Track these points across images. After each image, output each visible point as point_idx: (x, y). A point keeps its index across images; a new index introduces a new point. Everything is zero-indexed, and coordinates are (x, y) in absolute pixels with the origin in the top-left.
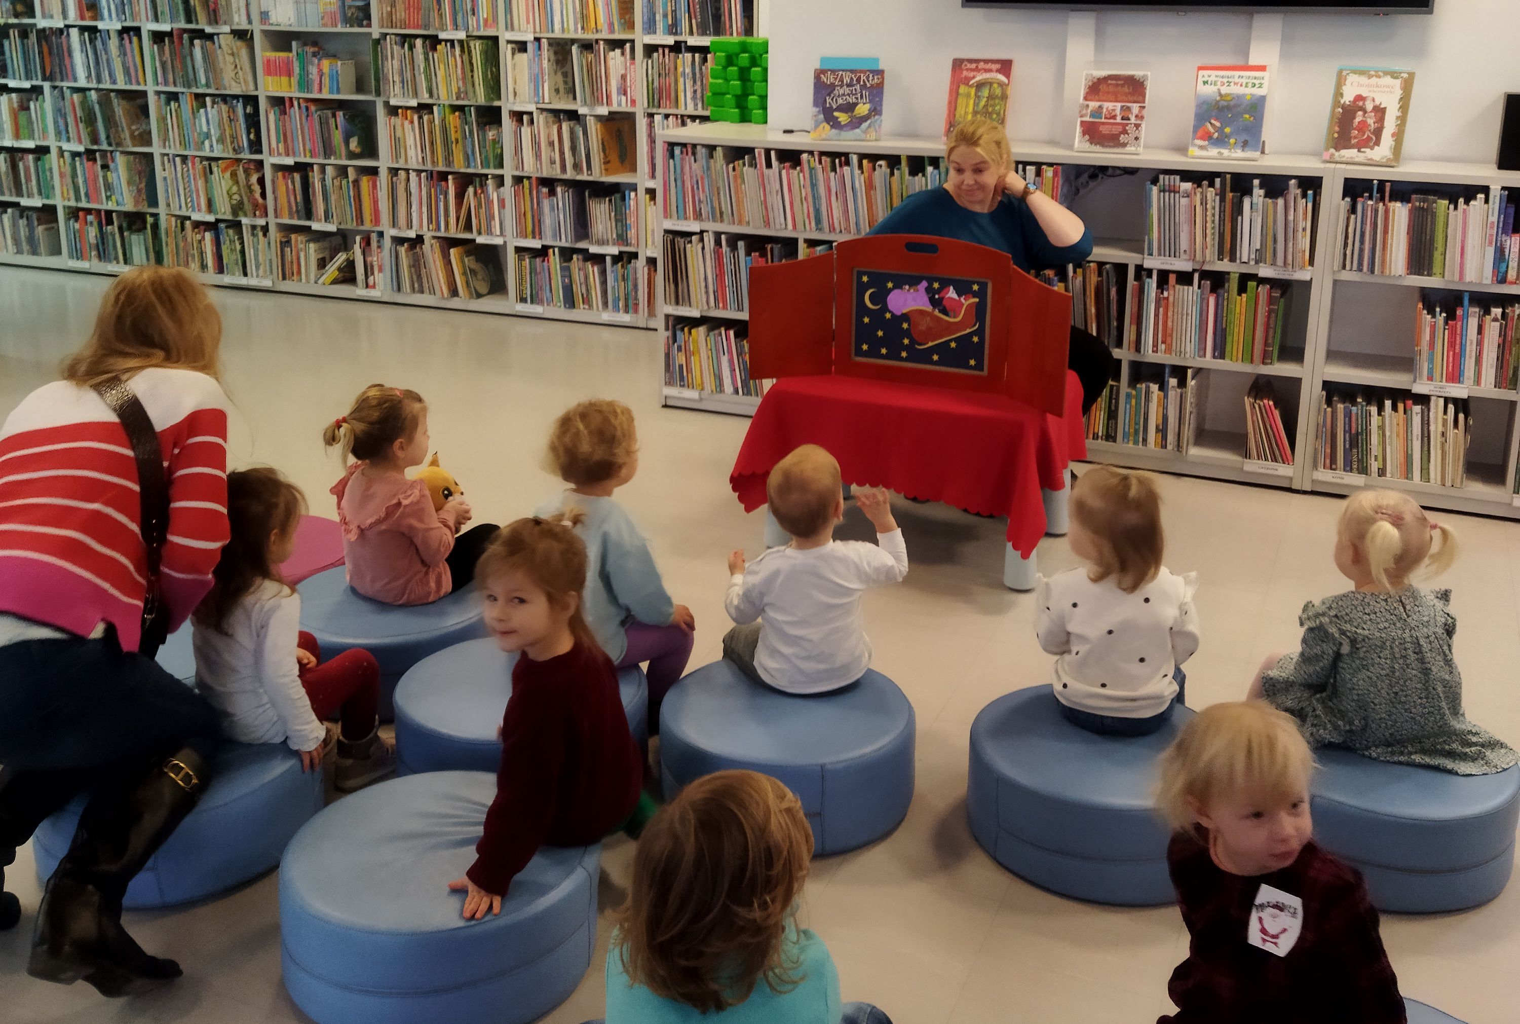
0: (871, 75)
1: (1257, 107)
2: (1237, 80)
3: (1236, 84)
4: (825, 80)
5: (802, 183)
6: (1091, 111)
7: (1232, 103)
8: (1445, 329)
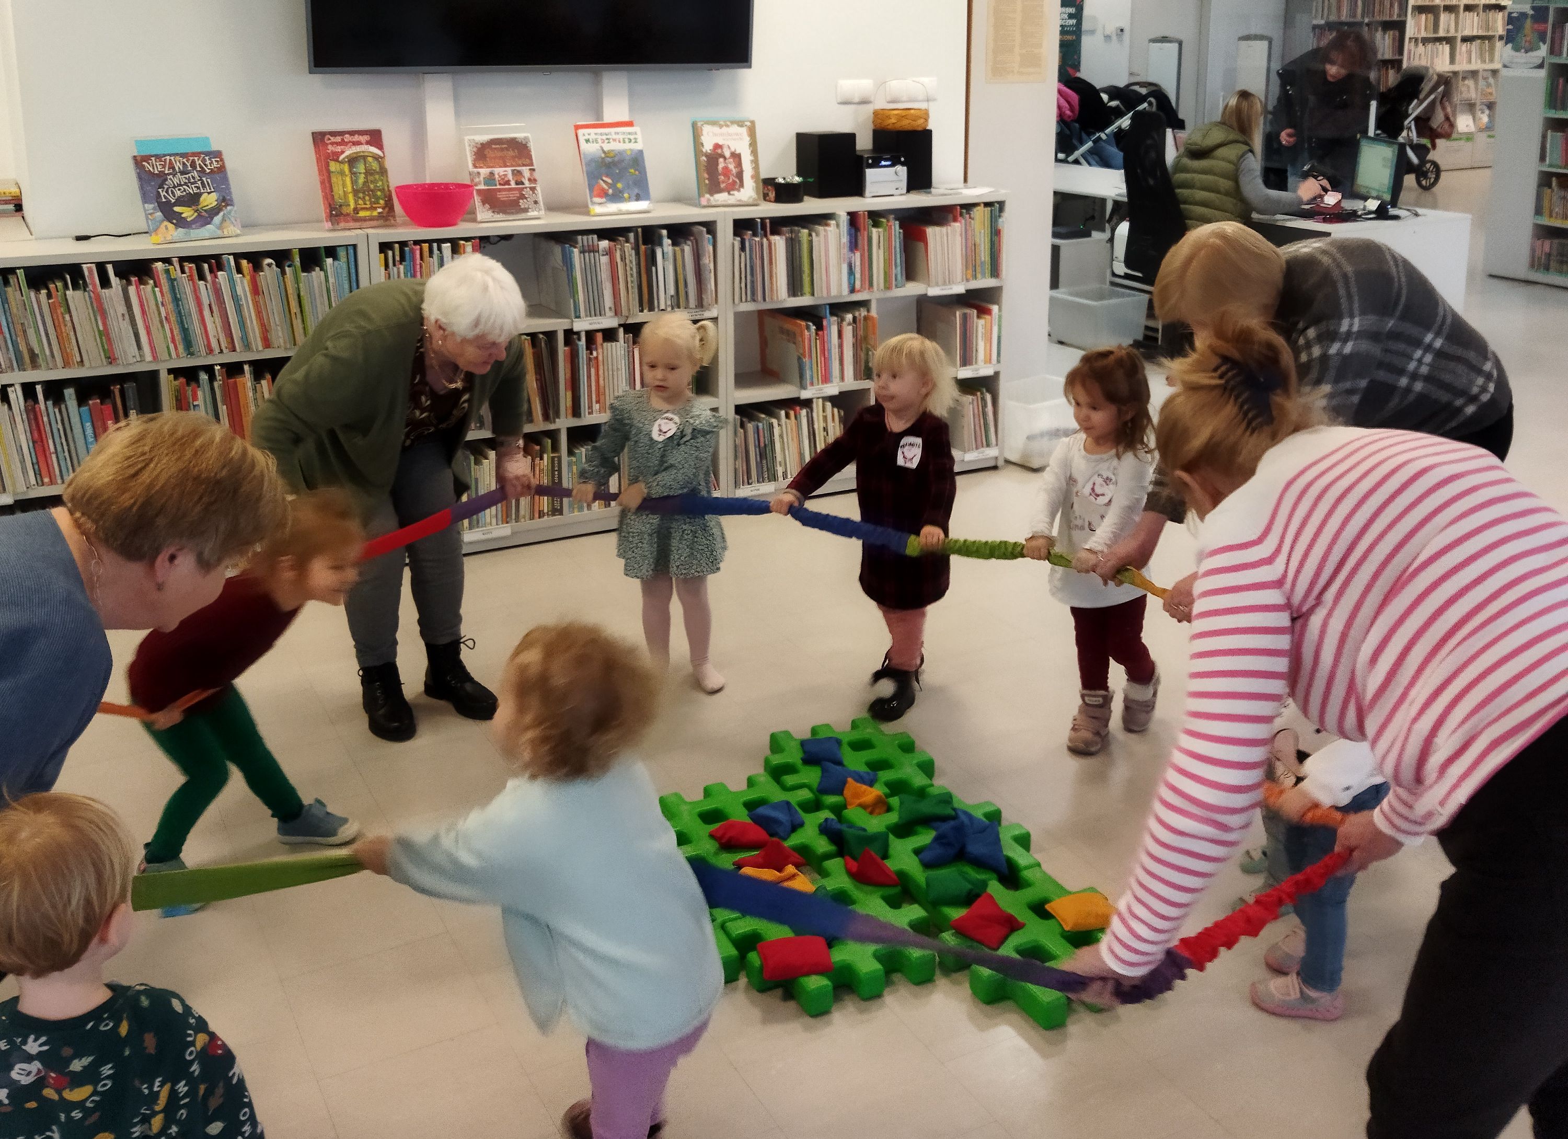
0: (207, 158)
1: (637, 160)
2: (614, 137)
3: (614, 140)
4: (152, 170)
5: (160, 299)
6: (484, 178)
7: (616, 159)
8: (816, 339)
